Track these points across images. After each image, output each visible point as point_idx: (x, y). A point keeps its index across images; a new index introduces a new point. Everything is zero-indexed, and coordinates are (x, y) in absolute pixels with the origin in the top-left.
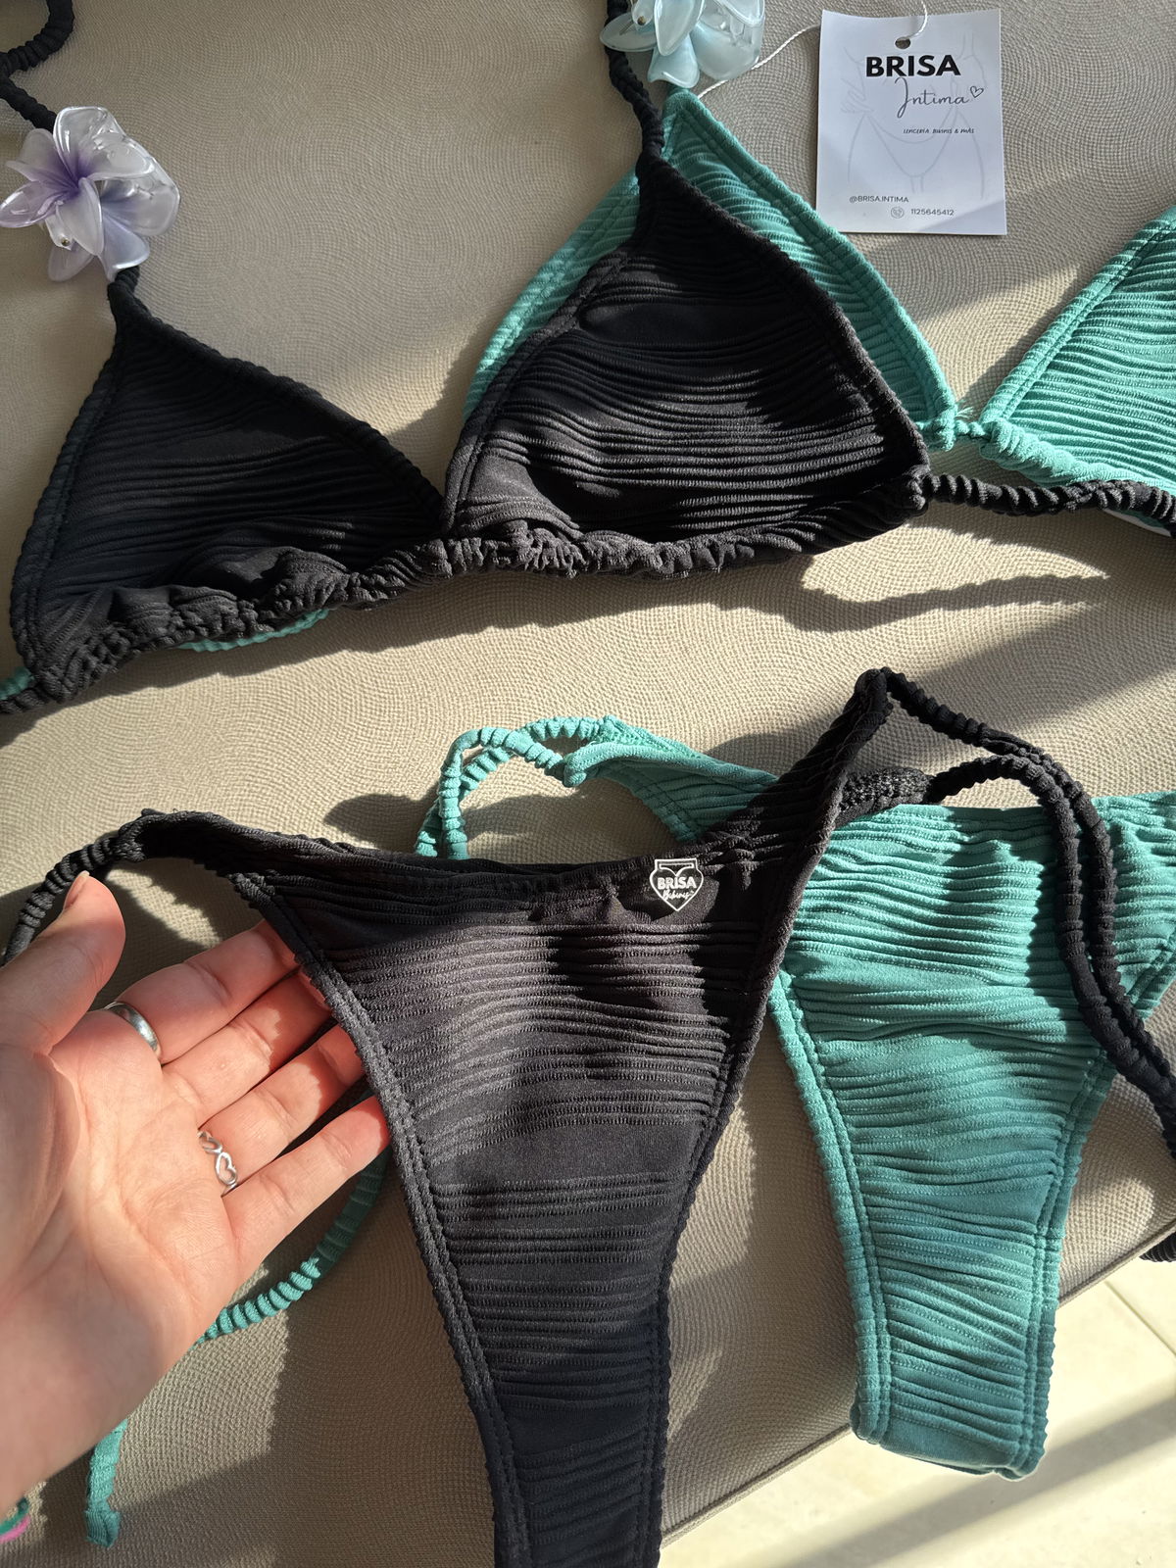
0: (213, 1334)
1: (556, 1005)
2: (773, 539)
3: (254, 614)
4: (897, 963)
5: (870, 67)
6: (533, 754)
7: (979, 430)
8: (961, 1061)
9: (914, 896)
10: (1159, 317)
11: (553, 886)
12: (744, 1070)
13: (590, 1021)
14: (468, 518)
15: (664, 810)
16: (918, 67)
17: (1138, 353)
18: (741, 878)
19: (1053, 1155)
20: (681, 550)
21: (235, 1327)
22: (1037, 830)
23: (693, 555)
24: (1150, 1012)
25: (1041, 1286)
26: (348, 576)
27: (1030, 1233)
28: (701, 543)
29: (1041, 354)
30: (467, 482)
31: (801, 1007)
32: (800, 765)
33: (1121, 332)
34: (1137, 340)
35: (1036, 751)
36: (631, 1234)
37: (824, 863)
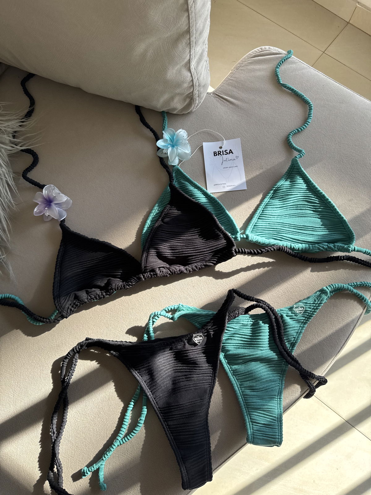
0: (119, 445)
1: (177, 367)
2: (208, 264)
3: (105, 294)
4: (244, 348)
5: (214, 154)
6: (166, 316)
7: (245, 236)
8: (258, 366)
9: (245, 334)
10: (279, 205)
11: (174, 342)
12: (217, 374)
13: (185, 369)
14: (147, 270)
15: (194, 322)
16: (224, 153)
17: (276, 213)
18: (211, 336)
19: (279, 382)
20: (190, 268)
21: (123, 443)
22: (267, 317)
23: (192, 269)
24: (294, 351)
25: (279, 408)
26: (123, 283)
27: (276, 398)
28: (193, 266)
29: (256, 216)
30: (145, 262)
31: (226, 360)
32: (219, 310)
33: (272, 209)
34: (275, 210)
35: (264, 302)
36: (198, 411)
37: (227, 330)
